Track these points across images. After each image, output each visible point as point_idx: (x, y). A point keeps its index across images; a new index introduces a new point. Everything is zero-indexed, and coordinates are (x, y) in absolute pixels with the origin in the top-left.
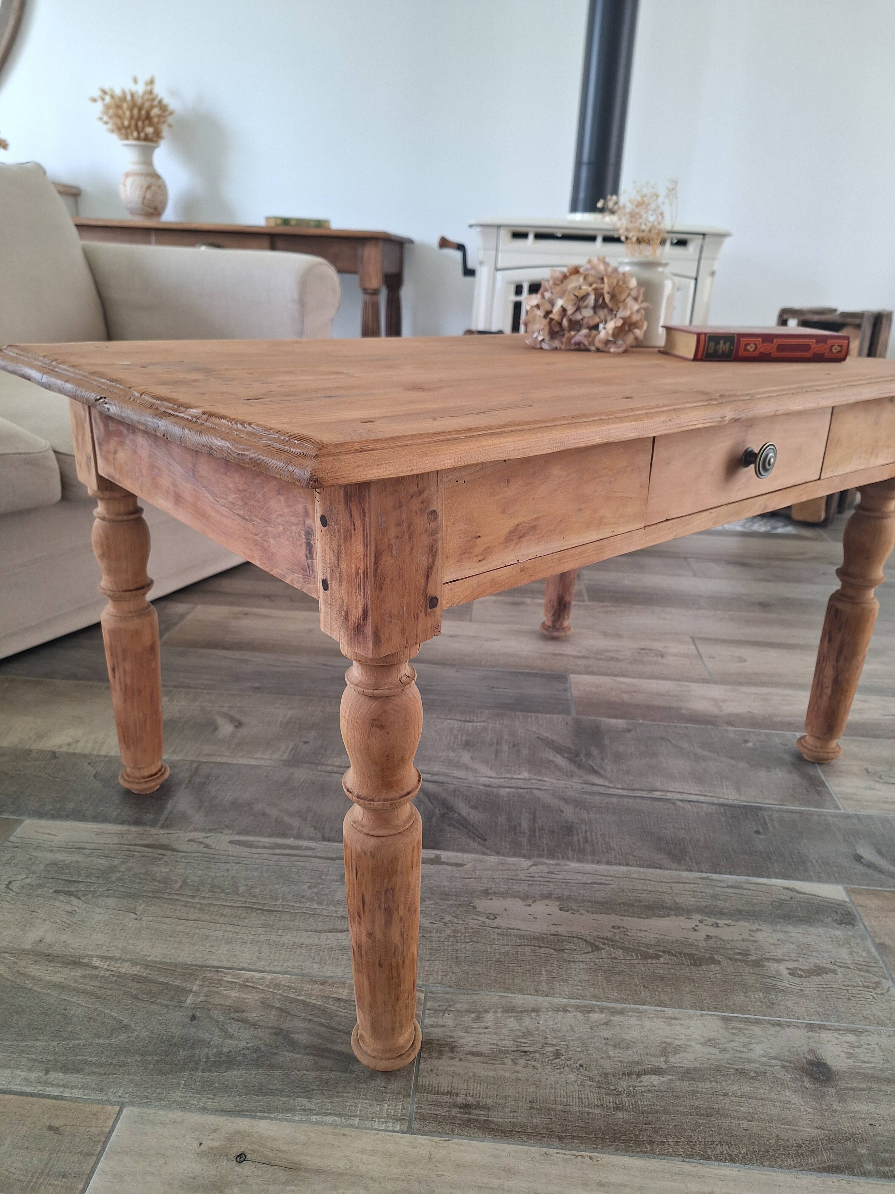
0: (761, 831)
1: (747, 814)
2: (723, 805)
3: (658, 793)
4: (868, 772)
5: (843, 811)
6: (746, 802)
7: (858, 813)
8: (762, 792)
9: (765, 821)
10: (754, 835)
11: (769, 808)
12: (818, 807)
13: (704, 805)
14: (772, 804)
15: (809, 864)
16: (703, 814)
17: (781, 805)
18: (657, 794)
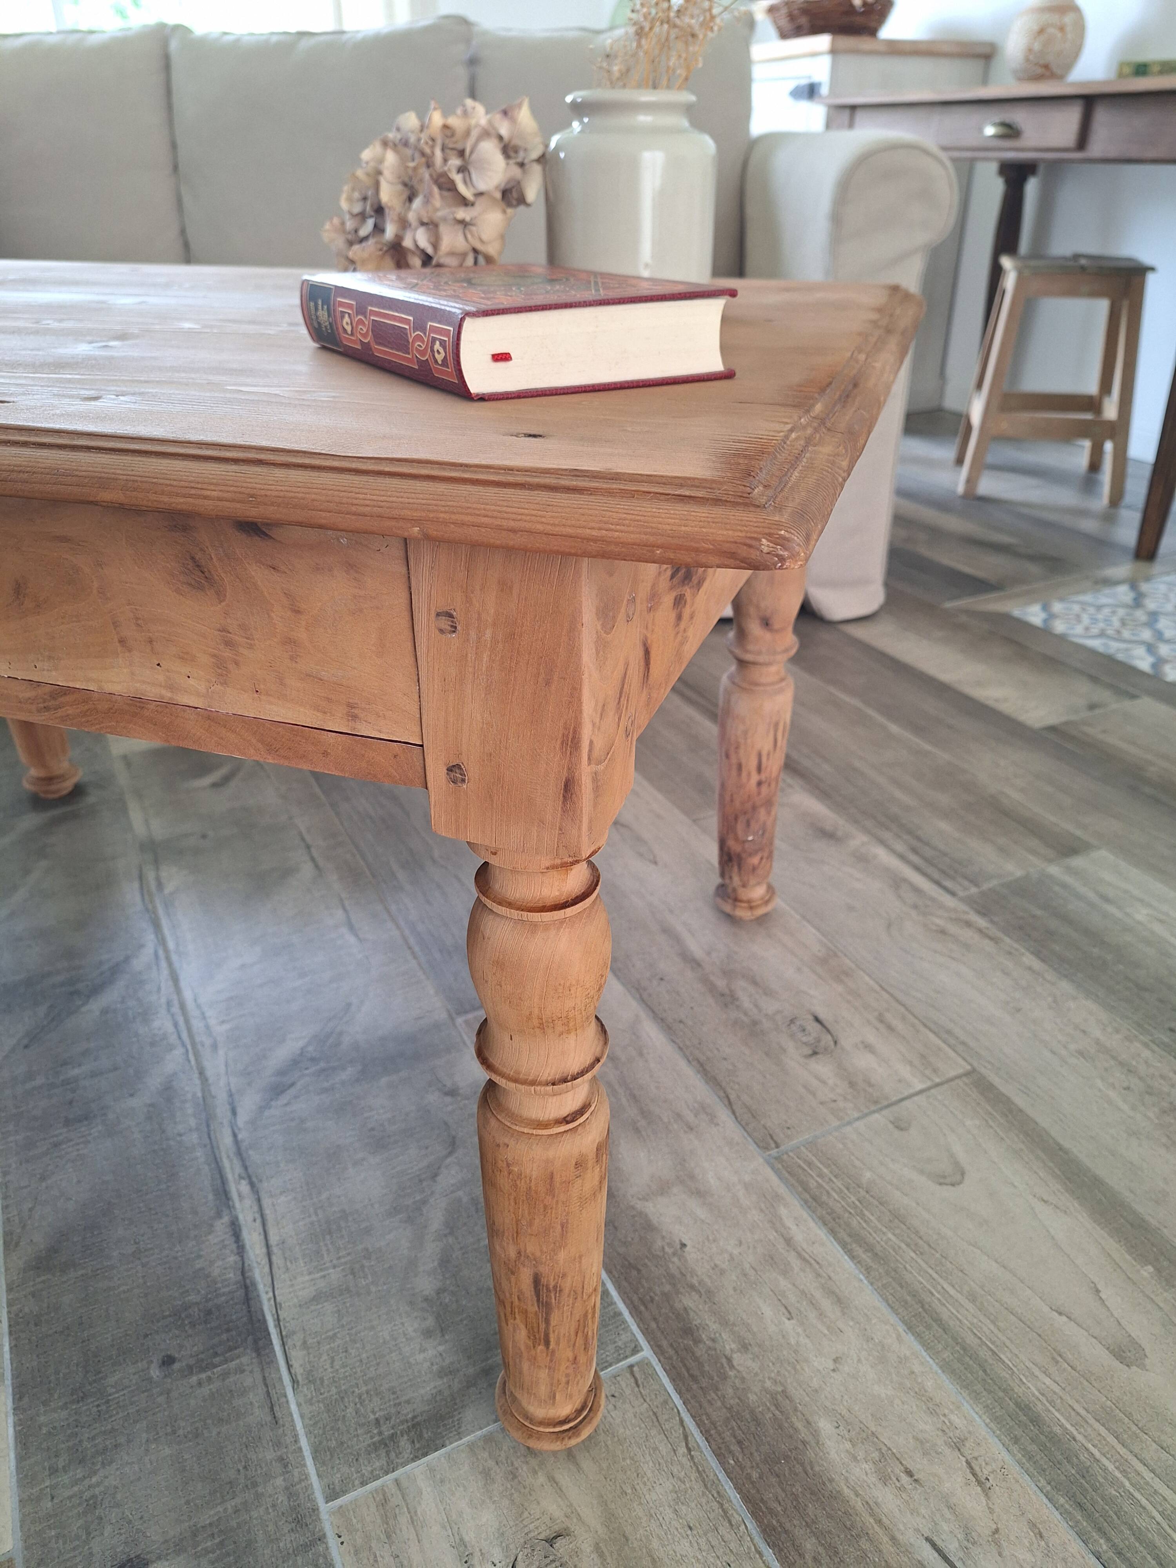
0: (176, 1366)
1: (228, 1330)
2: (247, 1288)
3: (244, 1187)
4: (551, 1541)
5: (324, 1508)
6: (278, 1320)
7: (332, 1541)
8: (333, 1338)
9: (216, 1366)
10: (156, 1359)
11: (273, 1361)
12: (316, 1453)
13: (232, 1259)
14: (289, 1367)
15: (80, 1473)
16: (199, 1264)
17: (294, 1381)
18: (238, 1188)
